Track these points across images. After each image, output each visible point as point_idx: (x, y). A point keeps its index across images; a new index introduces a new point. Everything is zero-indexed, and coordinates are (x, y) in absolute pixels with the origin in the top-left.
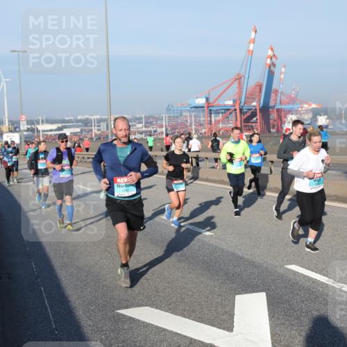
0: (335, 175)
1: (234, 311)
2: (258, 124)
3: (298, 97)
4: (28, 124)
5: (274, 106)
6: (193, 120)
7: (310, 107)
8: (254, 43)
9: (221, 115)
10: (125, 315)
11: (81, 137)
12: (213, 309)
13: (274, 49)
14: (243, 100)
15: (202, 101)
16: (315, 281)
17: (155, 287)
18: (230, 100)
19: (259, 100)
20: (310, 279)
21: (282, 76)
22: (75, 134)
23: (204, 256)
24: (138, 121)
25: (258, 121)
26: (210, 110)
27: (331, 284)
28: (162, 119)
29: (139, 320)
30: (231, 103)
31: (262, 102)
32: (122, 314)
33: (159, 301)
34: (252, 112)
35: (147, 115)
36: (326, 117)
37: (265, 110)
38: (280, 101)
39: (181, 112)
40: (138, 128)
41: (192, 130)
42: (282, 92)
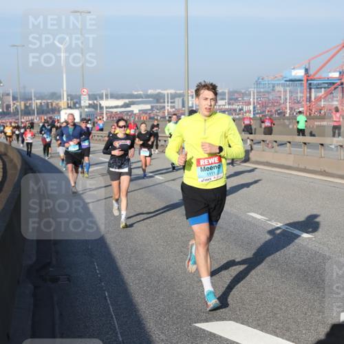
4: (89, 100)
6: (288, 97)
9: (323, 90)
10: (204, 330)
11: (152, 116)
15: (300, 73)
17: (241, 298)
18: (335, 71)
22: (144, 112)
23: (300, 263)
24: (221, 97)
26: (310, 84)
28: (250, 95)
29: (221, 337)
30: (336, 75)
32: (201, 329)
33: (245, 315)
35: (231, 90)
39: (273, 87)
40: (220, 106)
41: (286, 108)
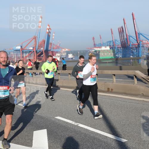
1: (33, 138)
2: (44, 58)
3: (60, 46)
5: (50, 50)
6: (15, 56)
7: (65, 51)
8: (41, 23)
9: (27, 53)
12: (24, 138)
13: (50, 26)
14: (37, 47)
15: (19, 48)
16: (67, 123)
18: (31, 47)
20: (65, 122)
21: (53, 37)
25: (44, 56)
26: (23, 52)
27: (74, 124)
30: (32, 48)
31: (45, 48)
34: (41, 53)
36: (72, 54)
37: (47, 51)
38: (53, 48)
39: (10, 53)
41: (15, 60)
42: (53, 44)
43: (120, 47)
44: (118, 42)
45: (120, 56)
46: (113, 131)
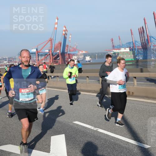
0: (93, 82)
1: (50, 144)
2: (60, 60)
3: (77, 48)
7: (83, 53)
8: (57, 24)
9: (43, 56)
12: (41, 143)
13: (66, 27)
14: (53, 50)
15: (34, 50)
16: (86, 128)
18: (47, 50)
19: (60, 50)
20: (84, 127)
21: (70, 39)
24: (5, 60)
25: (60, 59)
26: (38, 54)
27: (93, 129)
28: (16, 59)
30: (48, 51)
34: (57, 55)
35: (9, 57)
36: (89, 57)
37: (63, 54)
38: (70, 50)
40: (5, 63)
42: (70, 46)
43: (141, 49)
44: (138, 43)
45: (140, 58)
46: (135, 136)
